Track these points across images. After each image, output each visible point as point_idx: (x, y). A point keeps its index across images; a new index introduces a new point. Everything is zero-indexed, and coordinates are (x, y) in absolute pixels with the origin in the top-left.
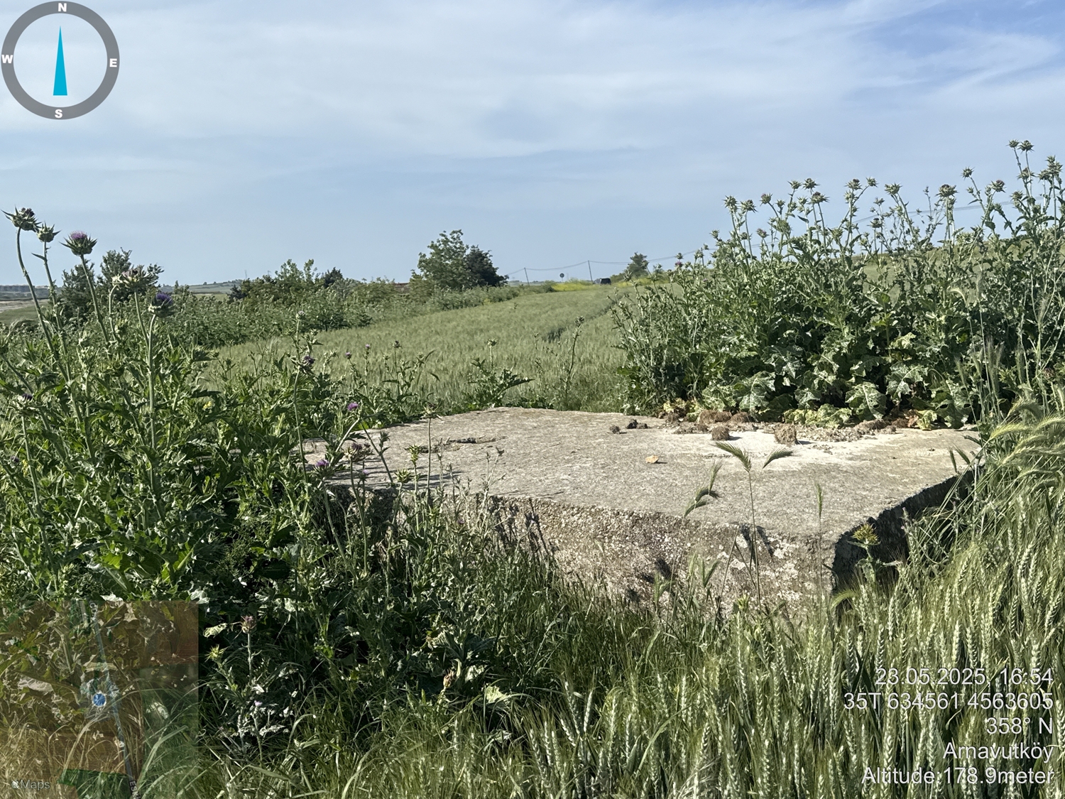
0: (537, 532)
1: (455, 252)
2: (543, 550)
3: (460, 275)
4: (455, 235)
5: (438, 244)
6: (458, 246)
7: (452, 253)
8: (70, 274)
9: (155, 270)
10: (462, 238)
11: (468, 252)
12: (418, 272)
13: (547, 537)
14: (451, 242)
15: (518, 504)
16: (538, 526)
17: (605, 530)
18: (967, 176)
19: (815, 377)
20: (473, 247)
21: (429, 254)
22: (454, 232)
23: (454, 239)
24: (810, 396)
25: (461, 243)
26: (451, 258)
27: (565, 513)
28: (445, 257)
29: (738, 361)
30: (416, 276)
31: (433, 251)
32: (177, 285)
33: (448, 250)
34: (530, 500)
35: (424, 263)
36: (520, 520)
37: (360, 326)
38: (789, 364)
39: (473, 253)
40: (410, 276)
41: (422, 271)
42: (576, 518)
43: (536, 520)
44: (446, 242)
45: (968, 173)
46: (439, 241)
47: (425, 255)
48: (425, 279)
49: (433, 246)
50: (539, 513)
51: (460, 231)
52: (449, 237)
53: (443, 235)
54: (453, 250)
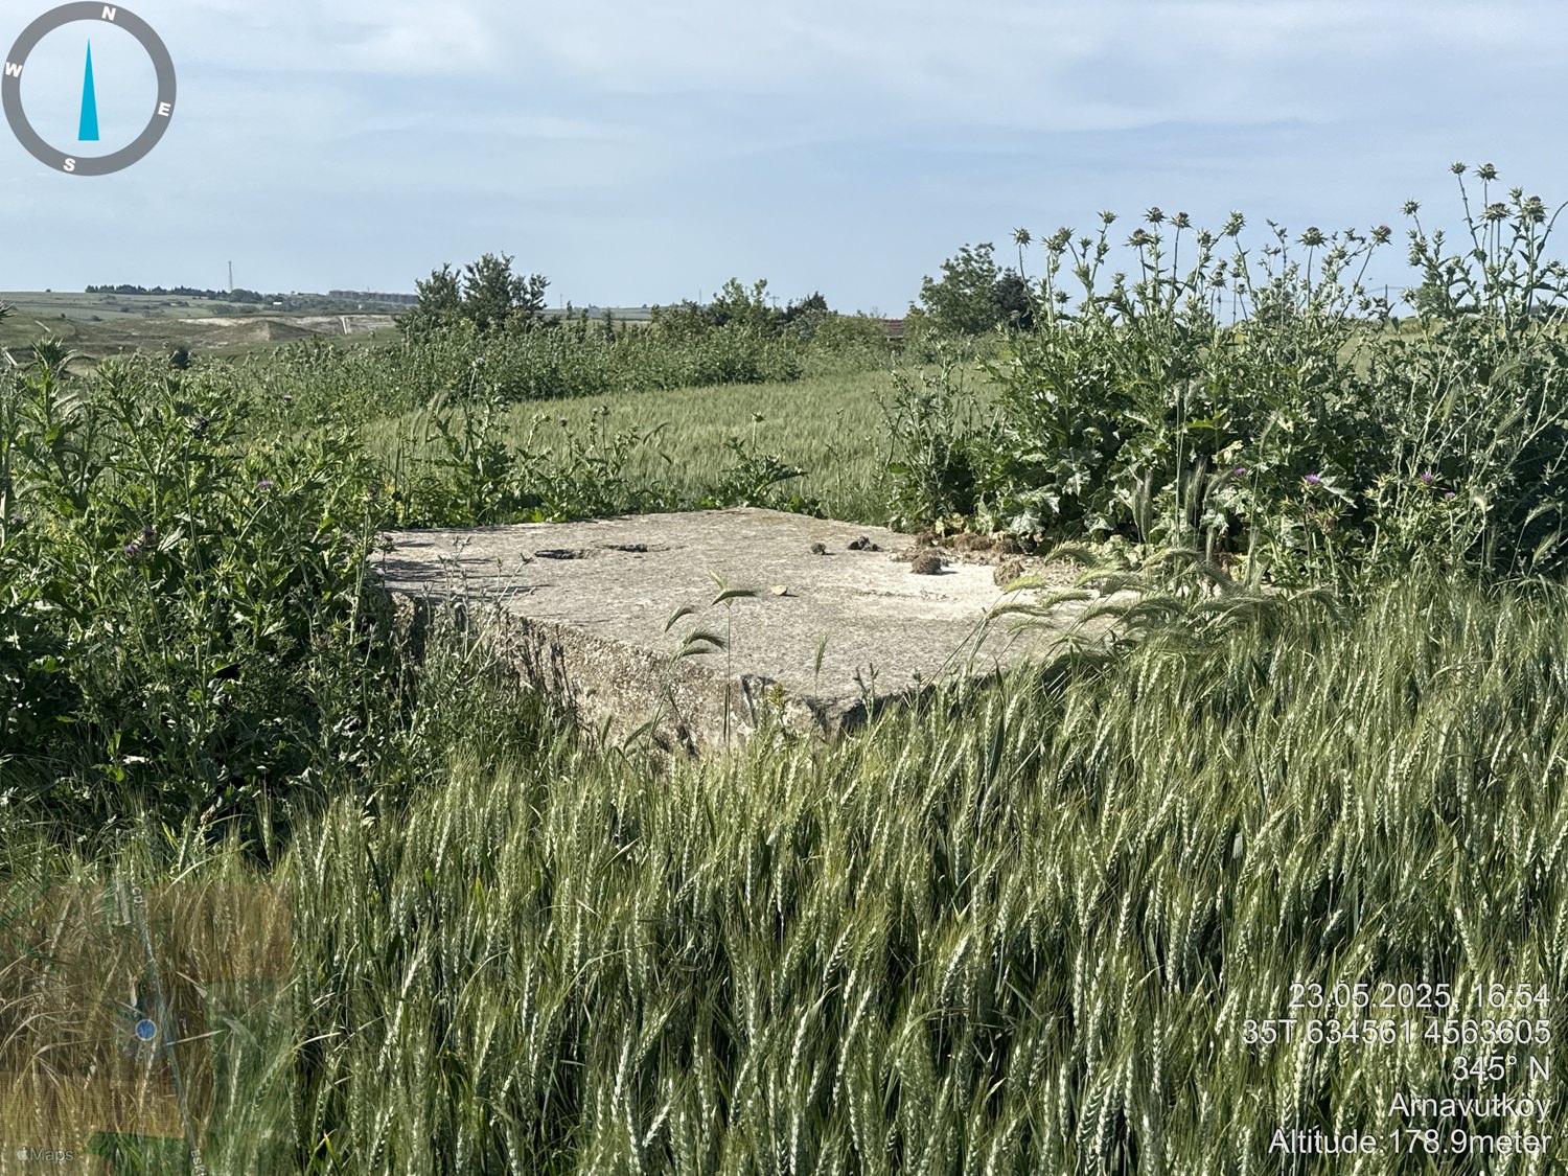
0: (561, 670)
1: (980, 277)
2: (566, 693)
3: (982, 311)
4: (983, 251)
5: (955, 263)
6: (985, 267)
7: (974, 278)
8: (424, 282)
9: (539, 283)
10: (992, 256)
11: (1000, 277)
12: (920, 305)
13: (570, 676)
14: (976, 261)
15: (545, 629)
16: (563, 661)
17: (624, 672)
18: (1409, 212)
19: (1114, 496)
20: (1008, 270)
21: (939, 277)
22: (981, 246)
23: (981, 257)
24: (1102, 524)
25: (990, 263)
26: (973, 285)
27: (588, 646)
28: (964, 284)
29: (1024, 466)
30: (915, 310)
31: (948, 273)
32: (570, 308)
33: (970, 272)
34: (557, 626)
35: (931, 292)
36: (546, 651)
37: (783, 380)
38: (1078, 476)
39: (1008, 279)
40: (908, 311)
41: (926, 302)
42: (598, 653)
43: (561, 652)
44: (967, 261)
45: (1412, 208)
46: (957, 259)
47: (931, 280)
48: (927, 315)
49: (948, 267)
50: (563, 643)
51: (990, 245)
52: (973, 253)
53: (964, 250)
54: (977, 273)
